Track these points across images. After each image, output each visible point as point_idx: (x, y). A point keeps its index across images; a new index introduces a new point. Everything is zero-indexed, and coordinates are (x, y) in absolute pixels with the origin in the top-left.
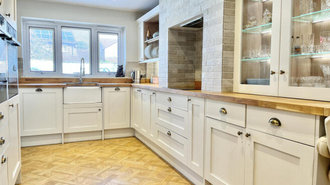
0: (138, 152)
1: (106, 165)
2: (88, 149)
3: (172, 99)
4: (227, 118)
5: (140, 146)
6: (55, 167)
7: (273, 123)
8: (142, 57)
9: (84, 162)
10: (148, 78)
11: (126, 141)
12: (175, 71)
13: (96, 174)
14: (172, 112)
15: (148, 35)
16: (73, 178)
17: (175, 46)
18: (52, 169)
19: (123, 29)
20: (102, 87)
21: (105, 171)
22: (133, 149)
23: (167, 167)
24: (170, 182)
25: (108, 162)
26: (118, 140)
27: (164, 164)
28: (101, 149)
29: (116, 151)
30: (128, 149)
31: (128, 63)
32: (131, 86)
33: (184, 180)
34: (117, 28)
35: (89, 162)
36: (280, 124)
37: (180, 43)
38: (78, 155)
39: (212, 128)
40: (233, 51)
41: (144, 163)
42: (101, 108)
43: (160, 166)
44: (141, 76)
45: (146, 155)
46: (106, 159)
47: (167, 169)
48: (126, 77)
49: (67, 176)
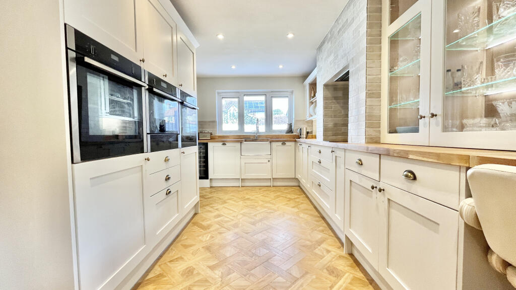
0: (297, 200)
1: (265, 207)
2: (257, 193)
3: (322, 152)
4: (363, 170)
5: (300, 195)
6: (227, 204)
7: (407, 176)
8: (308, 115)
9: (248, 203)
10: (314, 134)
11: (290, 189)
12: (331, 125)
13: (253, 214)
14: (321, 164)
15: (312, 95)
16: (235, 214)
17: (331, 101)
18: (223, 205)
19: (292, 92)
20: (271, 142)
21: (262, 212)
22: (293, 196)
23: (318, 217)
24: (316, 231)
25: (266, 205)
26: (284, 188)
27: (317, 213)
28: (268, 194)
29: (278, 197)
30: (289, 196)
31: (296, 121)
32: (295, 141)
33: (330, 231)
34: (287, 92)
35: (253, 204)
36: (415, 178)
37: (336, 98)
38: (247, 197)
39: (351, 181)
40: (380, 97)
41: (298, 210)
42: (270, 160)
43: (311, 215)
44: (308, 133)
45: (302, 203)
46: (267, 202)
47: (317, 219)
48: (294, 134)
49: (232, 212)
